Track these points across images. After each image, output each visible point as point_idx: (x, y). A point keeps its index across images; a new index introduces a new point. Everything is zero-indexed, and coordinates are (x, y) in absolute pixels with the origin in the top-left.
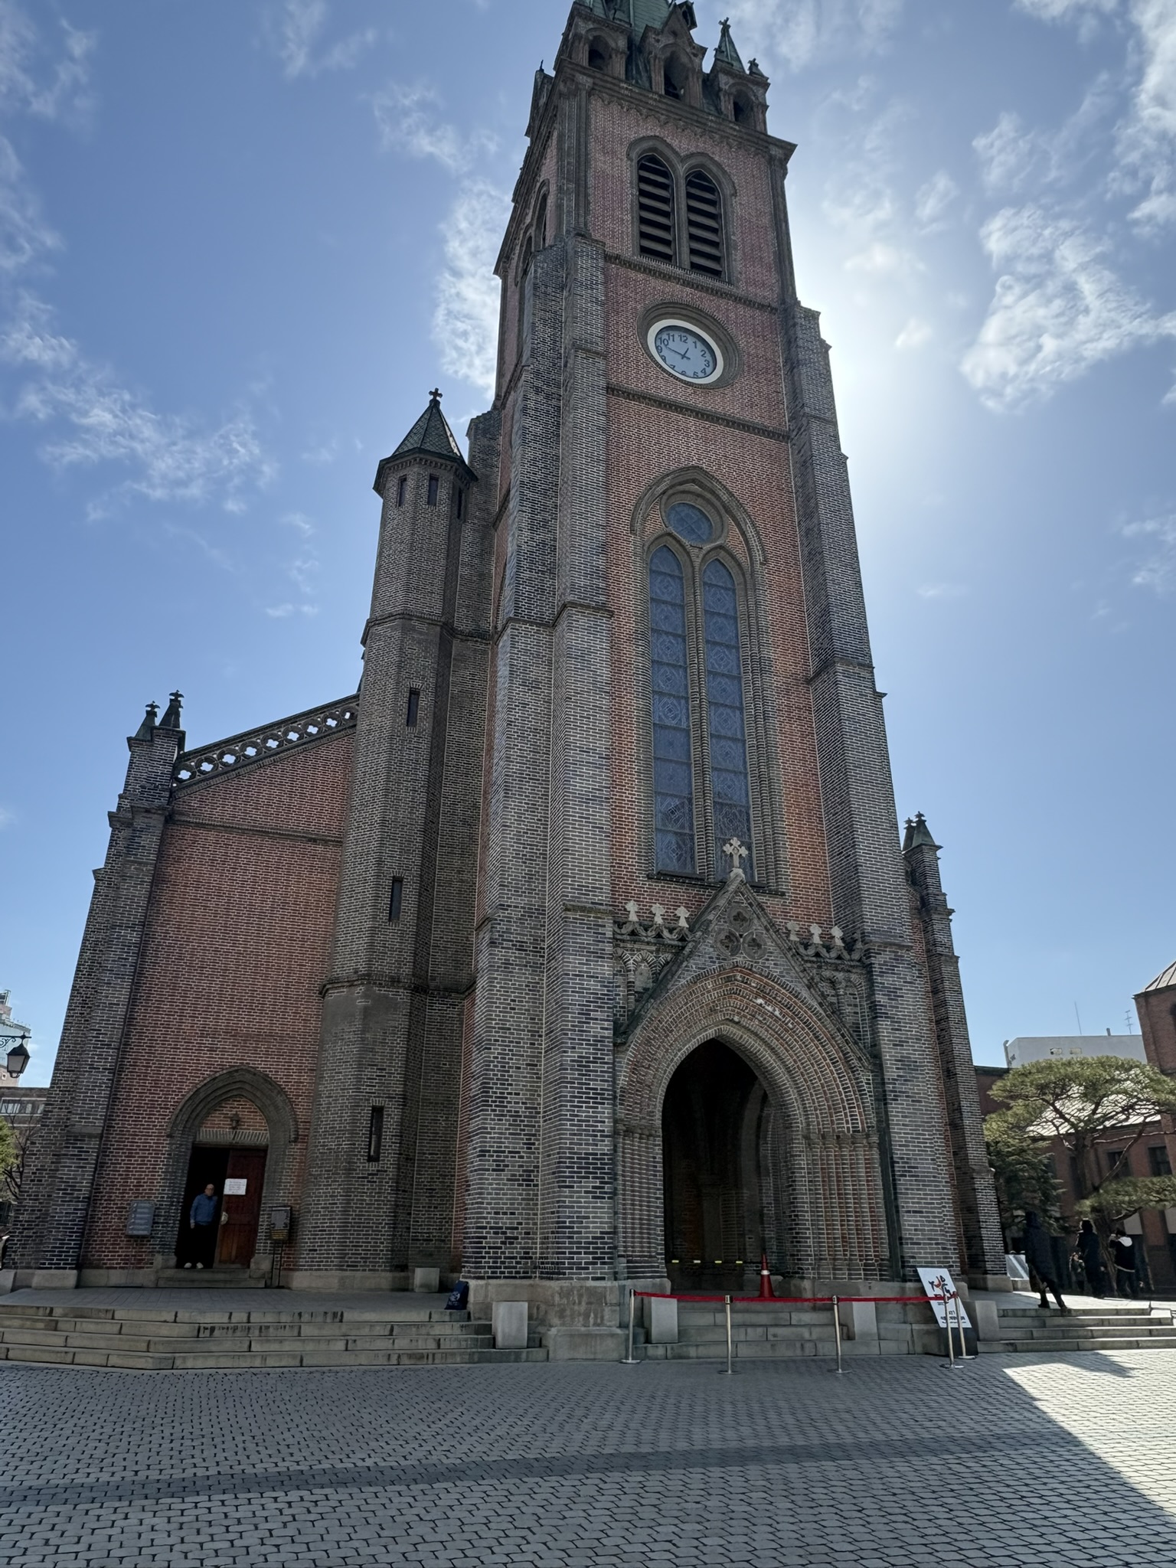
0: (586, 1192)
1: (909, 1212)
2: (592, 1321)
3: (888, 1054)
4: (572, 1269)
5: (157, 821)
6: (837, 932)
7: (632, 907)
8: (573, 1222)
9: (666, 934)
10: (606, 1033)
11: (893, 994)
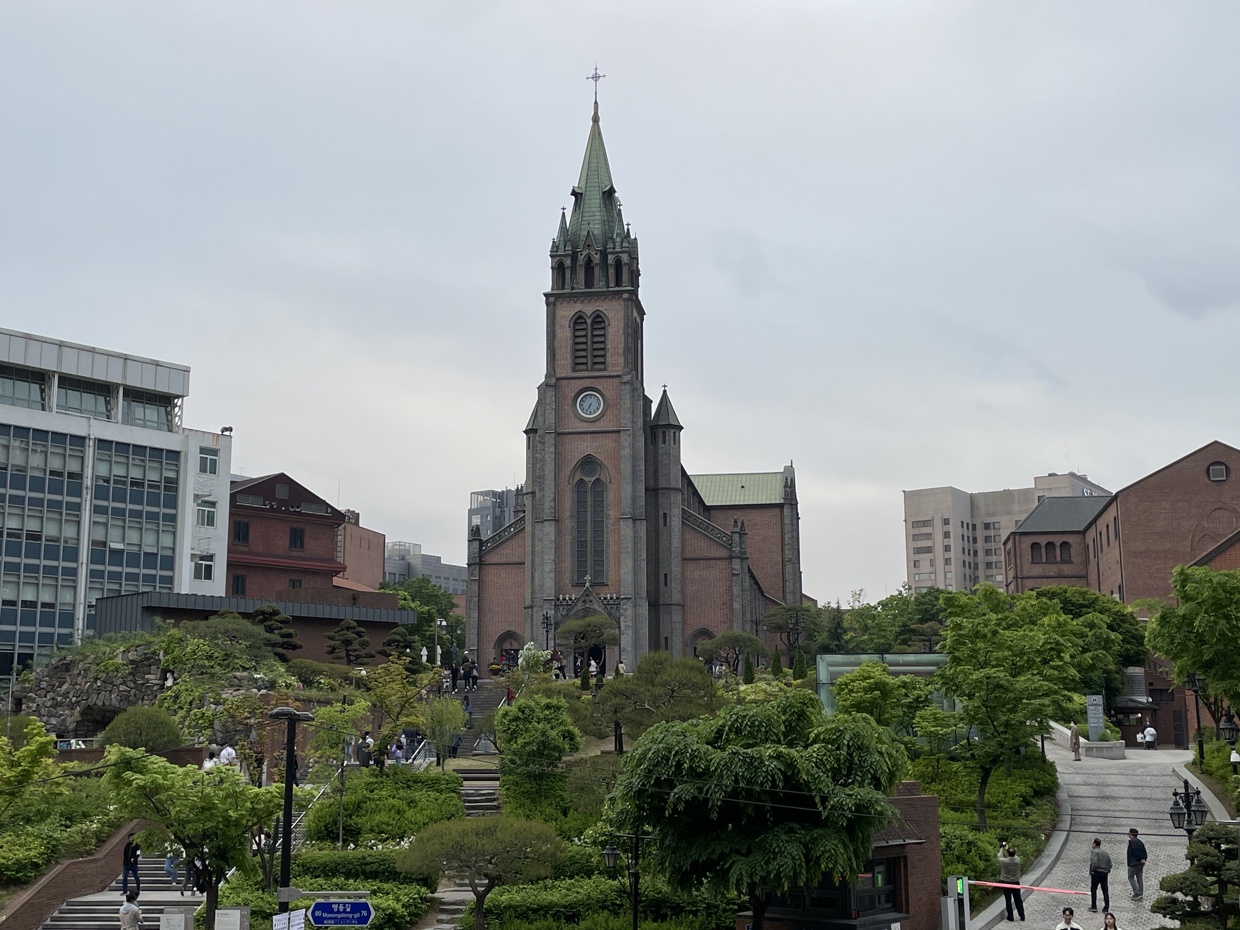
3: (622, 624)
5: (478, 567)
6: (614, 595)
7: (561, 596)
9: (569, 601)
10: (553, 626)
11: (626, 610)
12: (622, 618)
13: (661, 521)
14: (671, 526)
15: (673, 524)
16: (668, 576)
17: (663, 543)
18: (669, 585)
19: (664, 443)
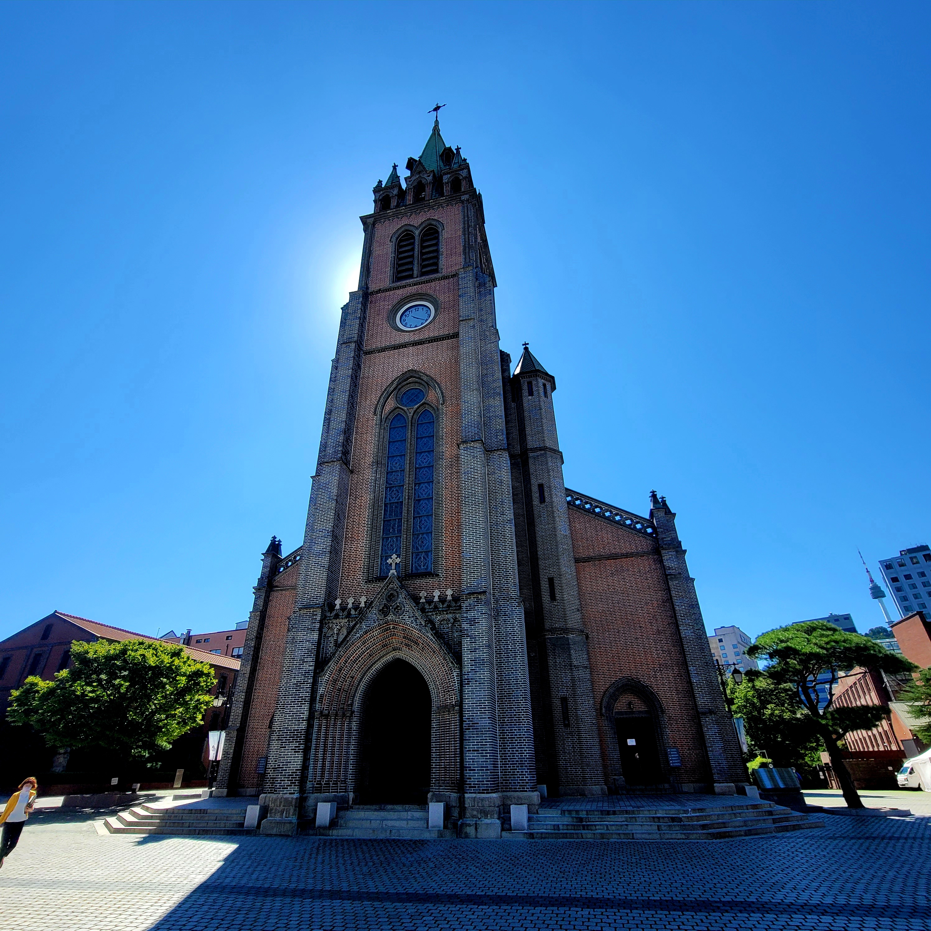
0: (291, 749)
1: (470, 751)
2: (284, 814)
3: (467, 657)
4: (280, 788)
6: (449, 592)
7: (338, 602)
8: (284, 765)
9: (353, 612)
10: (311, 668)
11: (473, 622)
12: (466, 642)
13: (536, 495)
14: (552, 502)
15: (555, 499)
16: (556, 582)
17: (541, 529)
18: (558, 596)
19: (531, 393)
